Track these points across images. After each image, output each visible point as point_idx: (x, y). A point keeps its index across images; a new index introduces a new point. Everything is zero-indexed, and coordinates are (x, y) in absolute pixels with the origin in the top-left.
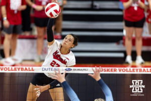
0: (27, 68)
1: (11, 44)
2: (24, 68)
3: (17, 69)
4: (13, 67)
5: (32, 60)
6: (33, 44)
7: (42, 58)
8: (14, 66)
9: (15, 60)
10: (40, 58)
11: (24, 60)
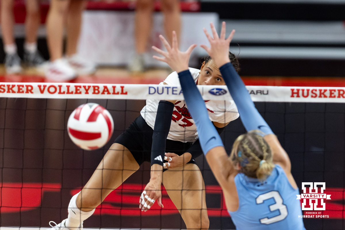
0: (110, 86)
1: (65, 24)
2: (101, 86)
3: (82, 90)
4: (72, 85)
5: (123, 67)
6: (125, 23)
7: (148, 60)
8: (73, 81)
9: (76, 65)
10: (142, 62)
11: (101, 67)
